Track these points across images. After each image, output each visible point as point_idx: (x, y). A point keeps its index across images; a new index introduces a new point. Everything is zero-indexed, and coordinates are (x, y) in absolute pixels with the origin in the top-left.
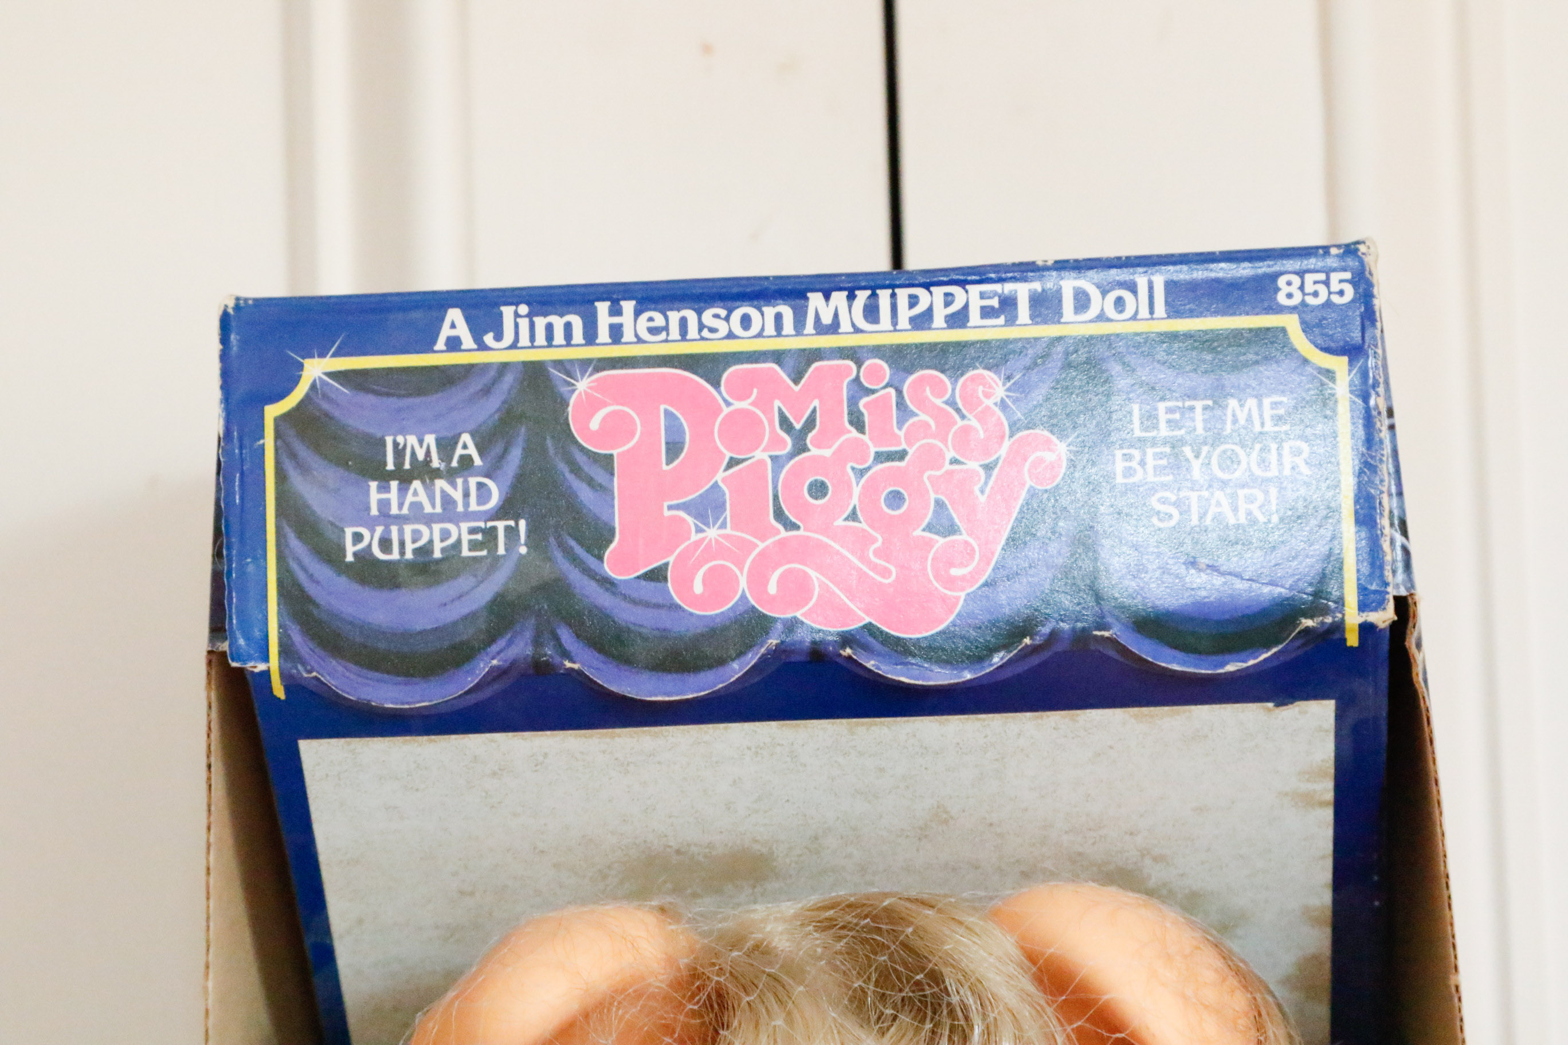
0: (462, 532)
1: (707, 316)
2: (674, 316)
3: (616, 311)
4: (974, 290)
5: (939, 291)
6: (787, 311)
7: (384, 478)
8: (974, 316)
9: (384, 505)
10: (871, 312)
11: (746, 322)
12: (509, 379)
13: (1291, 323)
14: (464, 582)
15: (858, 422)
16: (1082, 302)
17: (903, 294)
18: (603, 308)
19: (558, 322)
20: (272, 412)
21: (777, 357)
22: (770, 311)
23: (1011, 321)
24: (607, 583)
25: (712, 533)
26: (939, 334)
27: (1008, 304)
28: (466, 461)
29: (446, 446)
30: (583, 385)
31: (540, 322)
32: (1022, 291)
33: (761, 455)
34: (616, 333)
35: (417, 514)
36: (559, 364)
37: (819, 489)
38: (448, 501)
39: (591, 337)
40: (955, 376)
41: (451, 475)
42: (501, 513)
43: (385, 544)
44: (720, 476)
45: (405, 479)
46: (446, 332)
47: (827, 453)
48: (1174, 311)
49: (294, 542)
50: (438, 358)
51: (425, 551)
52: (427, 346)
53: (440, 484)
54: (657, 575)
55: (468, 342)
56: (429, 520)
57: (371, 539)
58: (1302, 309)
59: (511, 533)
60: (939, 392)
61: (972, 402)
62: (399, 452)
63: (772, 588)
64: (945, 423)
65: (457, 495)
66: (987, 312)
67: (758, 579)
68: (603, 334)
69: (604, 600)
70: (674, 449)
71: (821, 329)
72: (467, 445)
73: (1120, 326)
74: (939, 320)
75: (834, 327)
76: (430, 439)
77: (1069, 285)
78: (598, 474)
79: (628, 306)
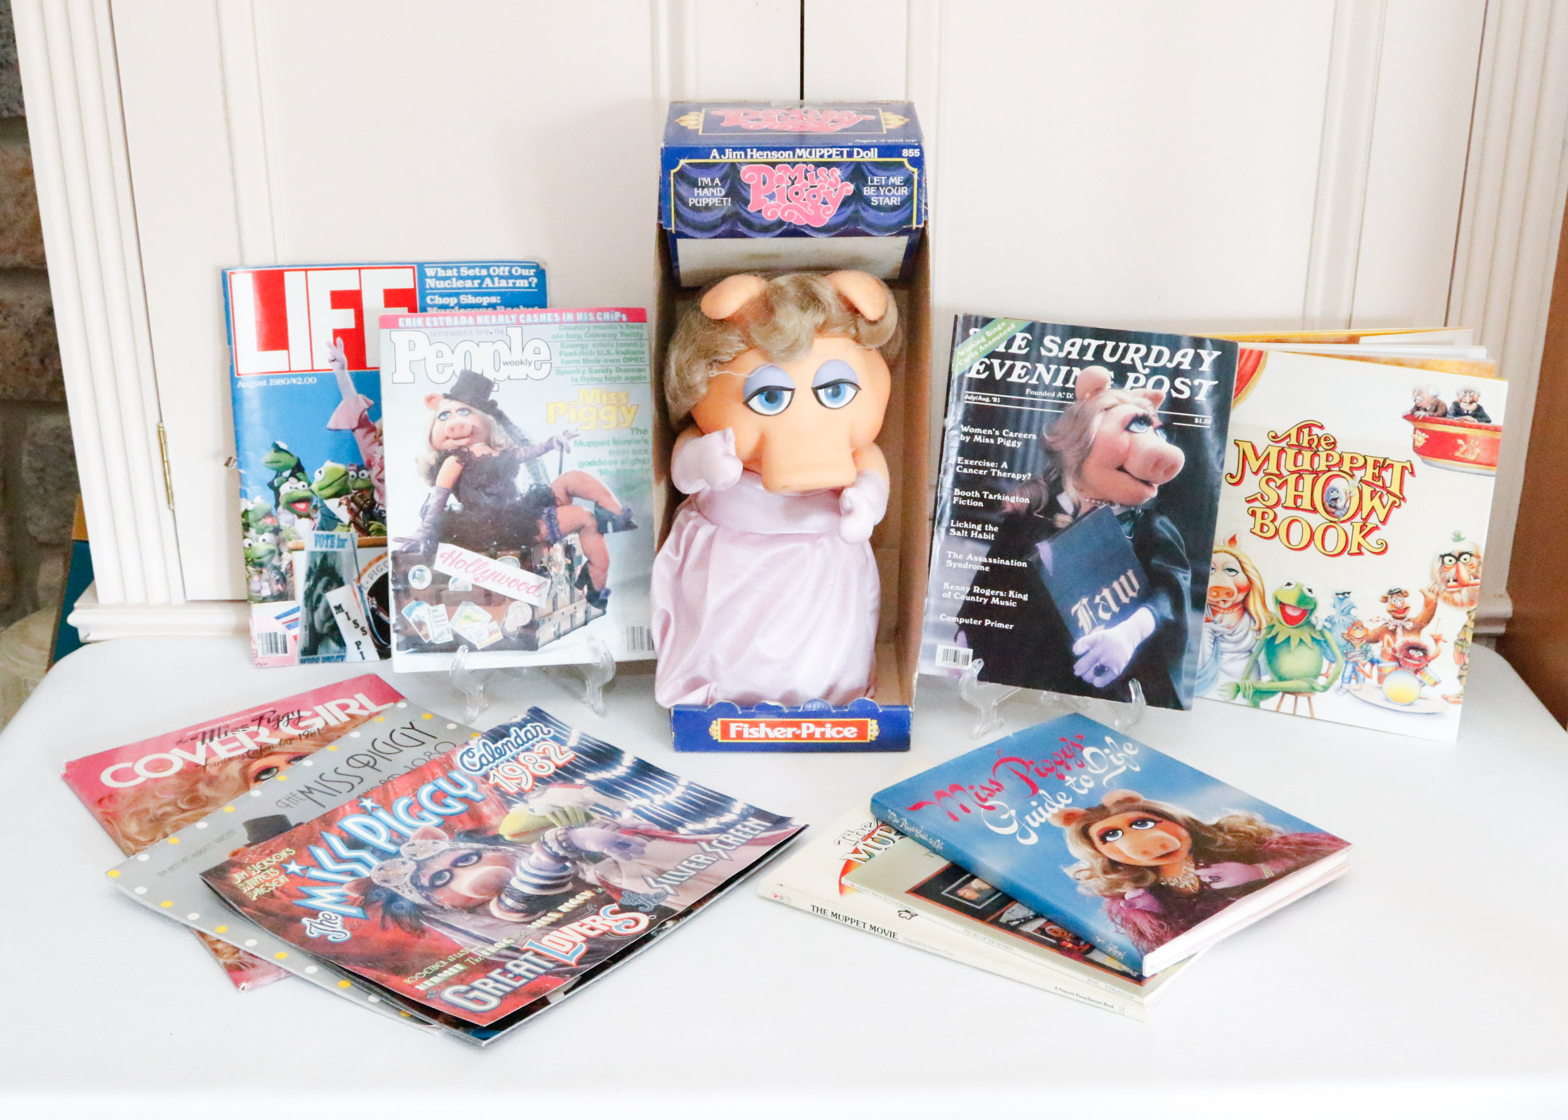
0: (716, 201)
1: (773, 153)
2: (765, 153)
3: (752, 151)
4: (834, 149)
5: (826, 150)
6: (791, 153)
7: (698, 187)
8: (834, 156)
9: (698, 194)
10: (810, 154)
11: (782, 155)
12: (727, 166)
13: (905, 161)
14: (716, 211)
15: (806, 178)
16: (858, 153)
17: (818, 150)
18: (749, 150)
19: (738, 153)
20: (673, 171)
21: (789, 163)
22: (787, 152)
23: (842, 157)
24: (748, 212)
25: (773, 202)
26: (826, 159)
27: (841, 154)
28: (717, 184)
29: (713, 180)
30: (744, 168)
31: (734, 153)
32: (845, 150)
33: (784, 185)
34: (752, 156)
35: (706, 196)
36: (739, 163)
37: (797, 193)
38: (713, 193)
39: (746, 156)
40: (829, 169)
41: (713, 187)
42: (724, 196)
43: (698, 202)
44: (775, 190)
45: (703, 188)
46: (712, 155)
47: (799, 185)
48: (879, 156)
49: (679, 203)
50: (711, 160)
51: (707, 204)
52: (708, 158)
53: (711, 189)
54: (760, 211)
55: (718, 157)
56: (708, 197)
57: (695, 201)
58: (908, 157)
59: (727, 201)
60: (825, 172)
61: (832, 175)
62: (702, 182)
63: (786, 215)
64: (826, 180)
65: (715, 192)
66: (837, 155)
67: (783, 213)
68: (749, 156)
69: (747, 216)
70: (764, 183)
71: (799, 157)
72: (717, 181)
73: (866, 159)
74: (826, 156)
75: (801, 157)
76: (709, 179)
77: (855, 150)
78: (746, 188)
79: (755, 150)
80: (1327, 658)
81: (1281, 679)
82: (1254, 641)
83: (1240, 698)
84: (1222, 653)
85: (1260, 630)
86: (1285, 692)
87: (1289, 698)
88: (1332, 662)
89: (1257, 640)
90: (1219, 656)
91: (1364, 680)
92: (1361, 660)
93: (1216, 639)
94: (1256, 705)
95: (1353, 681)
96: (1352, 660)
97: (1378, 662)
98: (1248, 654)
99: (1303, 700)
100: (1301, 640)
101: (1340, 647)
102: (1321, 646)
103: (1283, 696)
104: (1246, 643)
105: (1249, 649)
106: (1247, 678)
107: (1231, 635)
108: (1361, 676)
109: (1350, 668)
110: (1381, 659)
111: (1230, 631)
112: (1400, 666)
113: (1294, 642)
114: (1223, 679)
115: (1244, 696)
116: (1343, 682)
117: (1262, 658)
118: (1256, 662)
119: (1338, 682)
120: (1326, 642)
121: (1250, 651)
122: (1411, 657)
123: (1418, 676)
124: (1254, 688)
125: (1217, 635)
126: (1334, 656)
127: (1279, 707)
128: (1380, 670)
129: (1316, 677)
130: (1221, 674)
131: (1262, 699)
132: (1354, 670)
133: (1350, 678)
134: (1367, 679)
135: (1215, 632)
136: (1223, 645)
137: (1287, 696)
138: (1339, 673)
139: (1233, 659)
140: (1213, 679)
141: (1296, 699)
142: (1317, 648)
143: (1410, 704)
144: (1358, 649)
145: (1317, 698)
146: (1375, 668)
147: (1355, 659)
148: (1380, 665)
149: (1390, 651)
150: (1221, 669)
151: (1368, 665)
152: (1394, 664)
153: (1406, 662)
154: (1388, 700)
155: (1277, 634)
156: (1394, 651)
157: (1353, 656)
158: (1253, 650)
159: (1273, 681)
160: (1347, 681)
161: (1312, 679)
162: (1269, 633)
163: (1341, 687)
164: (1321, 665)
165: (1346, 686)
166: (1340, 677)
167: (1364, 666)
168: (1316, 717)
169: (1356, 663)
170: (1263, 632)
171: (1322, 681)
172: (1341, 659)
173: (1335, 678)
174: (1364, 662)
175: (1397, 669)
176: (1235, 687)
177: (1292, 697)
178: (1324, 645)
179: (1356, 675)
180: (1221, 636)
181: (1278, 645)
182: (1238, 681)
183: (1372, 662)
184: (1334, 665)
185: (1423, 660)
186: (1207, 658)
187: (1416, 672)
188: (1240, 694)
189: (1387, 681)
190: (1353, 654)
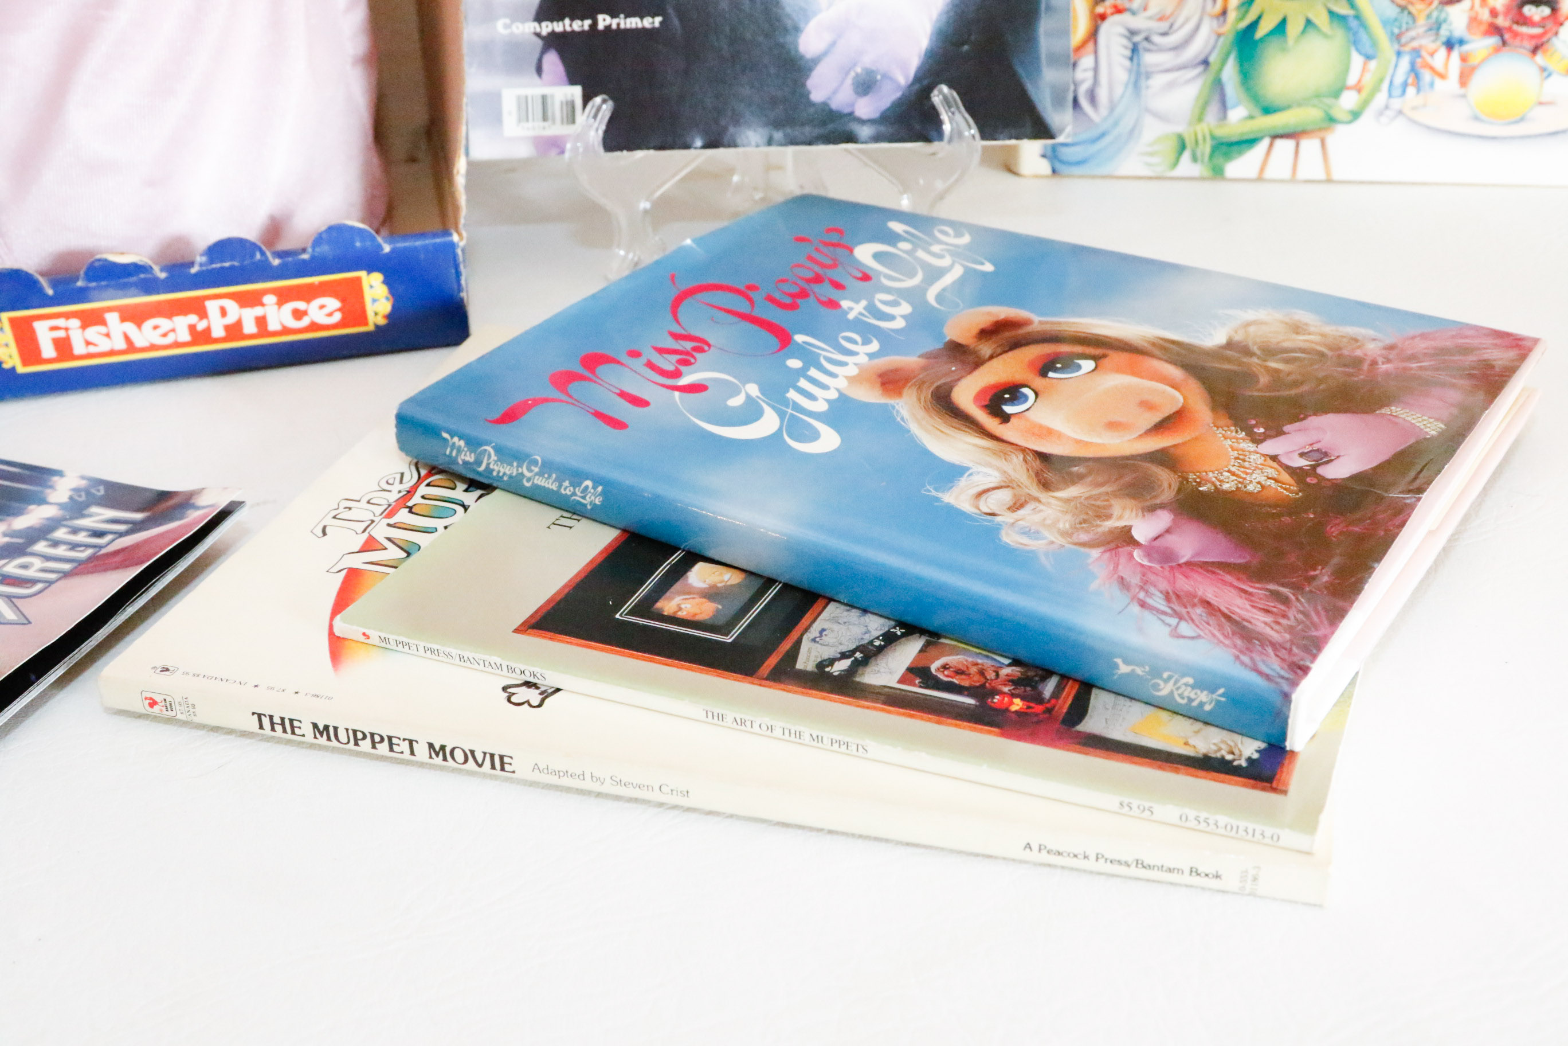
80: (1360, 53)
81: (1268, 110)
82: (1213, 38)
83: (1186, 166)
84: (1148, 76)
85: (1224, 13)
86: (1275, 137)
87: (1285, 146)
88: (1369, 57)
89: (1219, 35)
90: (1143, 83)
91: (1432, 85)
92: (1427, 43)
93: (1135, 49)
94: (1218, 173)
95: (1411, 91)
96: (1407, 49)
97: (1461, 42)
98: (1200, 69)
99: (1310, 146)
100: (1309, 22)
101: (1385, 23)
102: (1348, 29)
103: (1271, 145)
104: (1196, 49)
105: (1202, 57)
106: (1200, 119)
107: (1165, 34)
108: (1427, 76)
109: (1405, 63)
110: (1466, 36)
111: (1164, 26)
112: (1504, 43)
113: (1294, 28)
114: (1152, 131)
115: (1194, 159)
116: (1390, 96)
117: (1230, 73)
118: (1218, 85)
119: (1381, 98)
120: (1358, 17)
121: (1206, 62)
122: (1526, 21)
123: (1539, 58)
124: (1213, 137)
125: (1137, 39)
126: (1374, 44)
127: (1262, 169)
128: (1464, 59)
129: (1336, 94)
130: (1149, 121)
131: (1228, 157)
132: (1413, 69)
133: (1405, 85)
134: (1438, 82)
135: (1133, 33)
136: (1149, 59)
137: (1279, 143)
138: (1381, 80)
139: (1171, 85)
140: (1131, 132)
141: (1298, 145)
142: (1339, 35)
143: (1522, 119)
144: (1421, 21)
145: (1339, 137)
146: (1455, 54)
147: (1415, 44)
148: (1465, 48)
149: (1485, 15)
150: (1148, 110)
151: (1443, 51)
152: (1494, 40)
153: (1516, 35)
154: (1476, 118)
155: (1260, 18)
156: (1494, 13)
157: (1413, 39)
158: (1211, 59)
159: (1251, 117)
160: (1397, 92)
161: (1329, 101)
162: (1242, 18)
163: (1387, 107)
164: (1346, 70)
165: (1396, 103)
166: (1385, 86)
167: (1432, 54)
168: (1336, 176)
169: (1416, 52)
170: (1232, 16)
171: (1349, 100)
172: (1387, 47)
173: (1376, 89)
174: (1432, 46)
175: (1497, 50)
176: (1173, 144)
177: (1289, 144)
178: (1354, 23)
179: (1417, 76)
180: (1147, 39)
181: (1262, 40)
182: (1180, 129)
183: (1450, 45)
184: (1373, 64)
185: (1549, 24)
186: (1119, 90)
187: (1535, 51)
188: (1186, 155)
189: (1477, 80)
190: (1412, 33)
